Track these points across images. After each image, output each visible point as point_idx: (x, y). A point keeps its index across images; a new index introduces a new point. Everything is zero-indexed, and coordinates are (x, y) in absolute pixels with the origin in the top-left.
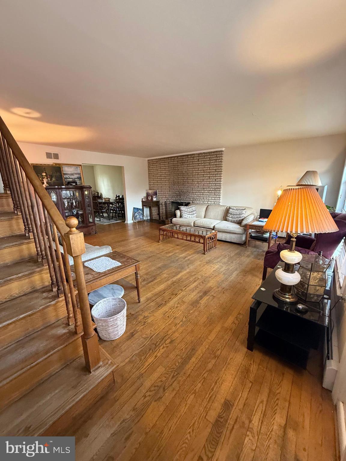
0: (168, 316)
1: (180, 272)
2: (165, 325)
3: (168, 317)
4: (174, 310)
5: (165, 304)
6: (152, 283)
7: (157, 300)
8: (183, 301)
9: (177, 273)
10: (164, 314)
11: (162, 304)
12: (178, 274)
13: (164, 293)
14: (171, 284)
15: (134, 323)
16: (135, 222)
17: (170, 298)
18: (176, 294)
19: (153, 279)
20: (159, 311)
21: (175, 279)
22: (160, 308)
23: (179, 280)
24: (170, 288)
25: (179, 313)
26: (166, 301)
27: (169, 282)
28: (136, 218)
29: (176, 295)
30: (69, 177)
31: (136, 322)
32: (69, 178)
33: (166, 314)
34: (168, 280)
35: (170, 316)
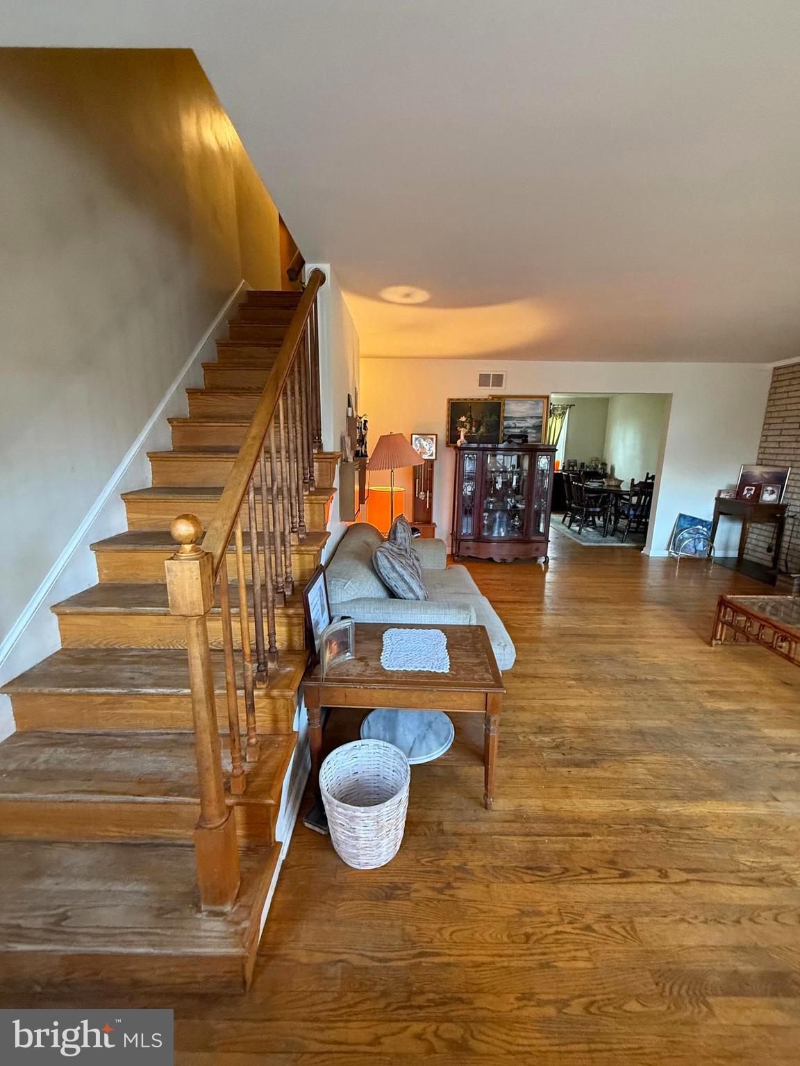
0: (530, 930)
1: (712, 795)
2: (494, 956)
3: (528, 936)
4: (568, 929)
5: (556, 882)
6: (574, 771)
7: (543, 842)
8: (633, 928)
9: (697, 793)
10: (523, 913)
11: (547, 869)
12: (695, 799)
13: (584, 835)
14: (638, 820)
15: (423, 861)
16: (673, 557)
17: (590, 871)
18: (625, 874)
19: (589, 757)
20: (518, 886)
21: (667, 808)
22: (527, 878)
23: (684, 825)
24: (620, 833)
25: (574, 959)
26: (566, 870)
27: (635, 807)
28: (679, 546)
29: (622, 876)
30: (513, 425)
31: (431, 862)
32: (515, 427)
33: (528, 919)
34: (638, 797)
35: (535, 938)
